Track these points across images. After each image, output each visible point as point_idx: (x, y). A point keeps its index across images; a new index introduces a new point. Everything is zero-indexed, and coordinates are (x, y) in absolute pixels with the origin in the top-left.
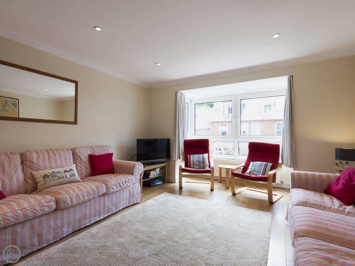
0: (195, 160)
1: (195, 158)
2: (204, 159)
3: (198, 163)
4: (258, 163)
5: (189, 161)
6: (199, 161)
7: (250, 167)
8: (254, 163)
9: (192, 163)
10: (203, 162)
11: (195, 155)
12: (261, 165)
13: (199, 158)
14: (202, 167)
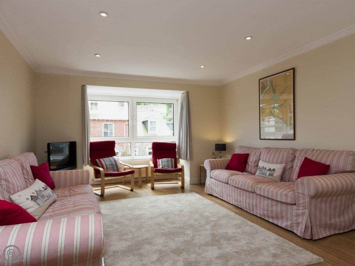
0: (107, 164)
1: (106, 161)
2: (115, 161)
3: (111, 167)
4: (164, 160)
5: (100, 166)
6: (112, 165)
7: (161, 164)
8: (162, 160)
9: (105, 167)
10: (116, 165)
11: (104, 159)
12: (168, 161)
13: (111, 161)
14: (116, 170)
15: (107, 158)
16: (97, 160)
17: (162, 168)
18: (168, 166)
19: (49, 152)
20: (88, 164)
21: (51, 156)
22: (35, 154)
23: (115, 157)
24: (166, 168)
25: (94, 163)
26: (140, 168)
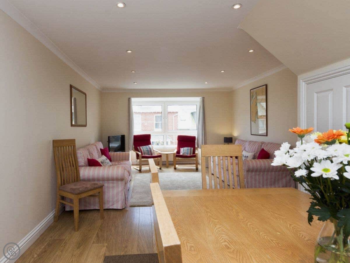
0: (144, 150)
2: (150, 148)
4: (186, 148)
5: (140, 151)
6: (147, 151)
7: (182, 151)
8: (183, 149)
9: (143, 152)
10: (150, 151)
11: (143, 147)
12: (188, 149)
13: (147, 148)
14: (150, 154)
15: (145, 147)
16: (138, 147)
17: (183, 154)
18: (187, 153)
19: (109, 142)
20: (132, 150)
21: (110, 144)
22: (102, 143)
23: (150, 146)
24: (186, 155)
25: (136, 149)
26: (167, 154)
